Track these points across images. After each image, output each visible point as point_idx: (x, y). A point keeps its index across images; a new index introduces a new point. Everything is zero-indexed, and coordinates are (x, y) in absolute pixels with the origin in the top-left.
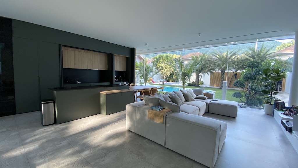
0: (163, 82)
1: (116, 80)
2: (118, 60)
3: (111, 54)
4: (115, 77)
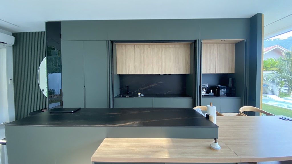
1: (208, 93)
2: (213, 53)
3: (195, 41)
4: (207, 86)
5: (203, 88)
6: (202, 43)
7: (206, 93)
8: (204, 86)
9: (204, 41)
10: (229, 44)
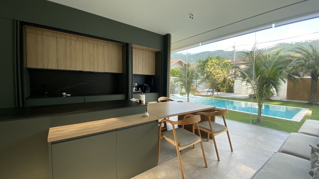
0: (213, 92)
1: (137, 91)
2: (141, 57)
3: (127, 44)
4: (136, 84)
5: (134, 86)
6: (133, 47)
7: (136, 91)
8: (134, 84)
9: (134, 46)
10: (151, 52)
